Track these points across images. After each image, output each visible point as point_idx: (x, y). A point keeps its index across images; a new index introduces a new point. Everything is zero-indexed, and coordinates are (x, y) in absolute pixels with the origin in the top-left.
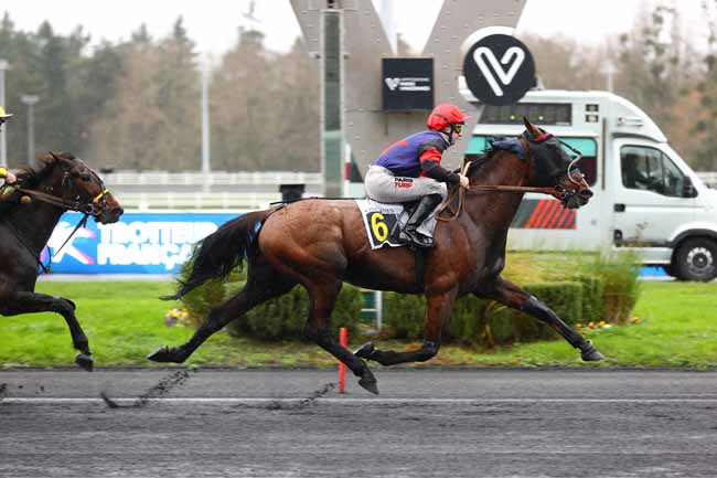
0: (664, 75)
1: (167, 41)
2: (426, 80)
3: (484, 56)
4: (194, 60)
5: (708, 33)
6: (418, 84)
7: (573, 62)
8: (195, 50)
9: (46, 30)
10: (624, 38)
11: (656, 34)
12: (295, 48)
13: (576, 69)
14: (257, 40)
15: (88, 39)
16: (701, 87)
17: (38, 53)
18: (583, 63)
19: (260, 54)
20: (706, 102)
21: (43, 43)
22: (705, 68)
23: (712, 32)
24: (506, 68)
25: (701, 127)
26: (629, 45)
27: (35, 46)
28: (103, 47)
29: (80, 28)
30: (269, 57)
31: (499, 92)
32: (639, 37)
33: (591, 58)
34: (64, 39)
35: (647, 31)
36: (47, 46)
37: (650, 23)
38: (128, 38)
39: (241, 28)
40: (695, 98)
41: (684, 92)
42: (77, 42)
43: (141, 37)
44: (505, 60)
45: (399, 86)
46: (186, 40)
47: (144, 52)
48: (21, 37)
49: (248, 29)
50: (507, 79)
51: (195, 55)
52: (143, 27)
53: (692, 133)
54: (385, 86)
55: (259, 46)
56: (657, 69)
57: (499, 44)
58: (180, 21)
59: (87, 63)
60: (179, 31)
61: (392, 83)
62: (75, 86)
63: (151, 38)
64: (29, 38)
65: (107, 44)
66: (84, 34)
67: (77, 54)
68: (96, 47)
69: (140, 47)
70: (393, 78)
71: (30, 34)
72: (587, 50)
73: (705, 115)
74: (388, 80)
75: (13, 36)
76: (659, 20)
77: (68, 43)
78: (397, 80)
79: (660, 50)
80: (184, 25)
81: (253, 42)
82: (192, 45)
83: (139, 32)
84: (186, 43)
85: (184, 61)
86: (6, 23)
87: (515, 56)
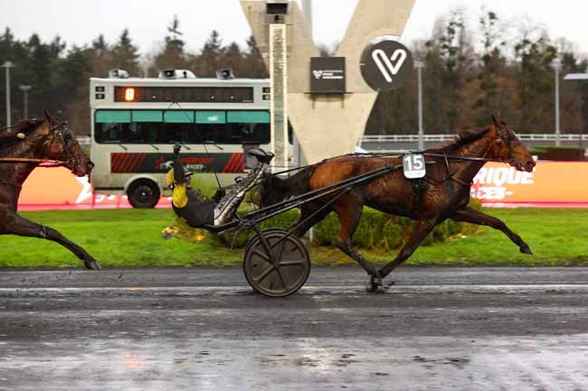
0: (455, 68)
1: (117, 48)
2: (340, 71)
3: (379, 55)
4: (136, 60)
5: (485, 40)
6: (335, 74)
8: (136, 53)
9: (35, 39)
10: (428, 44)
11: (450, 41)
12: (204, 52)
14: (179, 46)
15: (63, 46)
16: (480, 77)
17: (29, 55)
19: (181, 56)
20: (483, 86)
21: (33, 49)
22: (483, 63)
23: (488, 39)
24: (394, 63)
25: (480, 103)
26: (432, 48)
27: (28, 52)
28: (74, 52)
29: (58, 39)
30: (186, 58)
31: (389, 79)
32: (438, 43)
34: (48, 46)
35: (443, 39)
36: (36, 51)
37: (446, 34)
38: (90, 46)
39: (168, 38)
40: (476, 83)
41: (469, 80)
42: (55, 48)
43: (100, 44)
44: (393, 58)
45: (322, 76)
46: (131, 46)
47: (102, 55)
48: (18, 44)
49: (172, 39)
50: (394, 71)
51: (137, 56)
52: (101, 38)
53: (474, 107)
54: (313, 76)
55: (180, 50)
56: (450, 64)
57: (389, 47)
58: (125, 34)
59: (63, 62)
60: (125, 39)
61: (317, 74)
62: (55, 79)
63: (107, 45)
64: (23, 46)
65: (75, 48)
66: (61, 43)
67: (56, 56)
68: (69, 51)
69: (99, 51)
70: (318, 70)
71: (24, 43)
73: (483, 95)
74: (315, 72)
75: (12, 44)
76: (451, 31)
77: (50, 49)
78: (321, 72)
79: (452, 51)
80: (129, 36)
81: (176, 48)
82: (135, 50)
83: (97, 41)
84: (130, 49)
85: (129, 61)
86: (8, 35)
87: (400, 55)
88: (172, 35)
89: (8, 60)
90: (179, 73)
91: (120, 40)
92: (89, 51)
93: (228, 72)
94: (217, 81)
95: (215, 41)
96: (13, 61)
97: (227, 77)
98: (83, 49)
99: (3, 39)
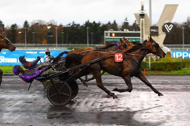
1: (113, 24)
2: (157, 30)
3: (166, 26)
6: (156, 30)
7: (177, 27)
8: (117, 25)
9: (94, 22)
10: (185, 23)
12: (133, 25)
13: (178, 28)
14: (128, 23)
15: (101, 24)
18: (179, 27)
21: (94, 24)
24: (170, 28)
26: (186, 24)
27: (92, 25)
29: (100, 22)
31: (169, 32)
32: (188, 23)
33: (180, 26)
34: (97, 24)
39: (125, 22)
42: (99, 24)
44: (170, 26)
46: (116, 24)
48: (90, 23)
49: (126, 22)
50: (170, 29)
51: (117, 26)
52: (109, 22)
54: (151, 31)
55: (128, 25)
57: (169, 24)
58: (115, 21)
60: (115, 22)
61: (152, 30)
62: (99, 31)
63: (111, 23)
65: (104, 24)
66: (100, 23)
67: (99, 26)
69: (109, 25)
71: (92, 23)
72: (180, 25)
80: (116, 21)
82: (117, 24)
86: (88, 21)
87: (171, 26)
88: (126, 21)
90: (125, 30)
91: (113, 22)
92: (107, 25)
93: (136, 30)
94: (134, 32)
95: (135, 22)
96: (89, 27)
97: (136, 31)
98: (105, 24)
99: (87, 22)
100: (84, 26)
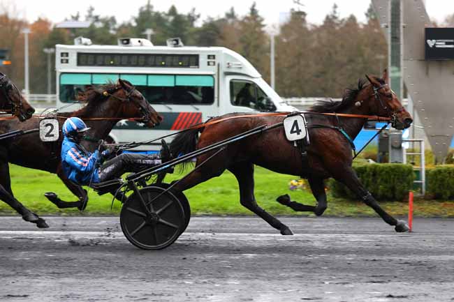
1: (246, 18)
2: (452, 41)
4: (263, 29)
6: (447, 43)
8: (263, 23)
9: (173, 11)
12: (325, 22)
14: (302, 16)
15: (198, 16)
17: (168, 24)
19: (304, 25)
21: (171, 18)
27: (167, 20)
28: (208, 21)
29: (194, 10)
30: (309, 27)
34: (185, 16)
36: (174, 20)
38: (223, 16)
39: (293, 9)
42: (191, 19)
43: (231, 15)
45: (435, 44)
46: (258, 16)
47: (233, 24)
48: (157, 14)
49: (296, 10)
51: (264, 26)
52: (232, 9)
54: (427, 45)
55: (304, 20)
58: (254, 6)
59: (198, 31)
60: (253, 11)
61: (431, 43)
63: (238, 15)
64: (163, 15)
65: (211, 19)
66: (196, 13)
67: (192, 25)
68: (204, 21)
69: (230, 21)
70: (431, 40)
71: (164, 13)
74: (429, 41)
75: (153, 14)
77: (186, 19)
78: (434, 41)
80: (256, 8)
81: (300, 17)
82: (262, 20)
83: (229, 12)
84: (259, 19)
85: (257, 29)
86: (149, 6)
89: (150, 28)
91: (249, 11)
92: (222, 21)
95: (335, 12)
96: (154, 29)
98: (216, 19)
99: (145, 9)
100: (134, 24)
